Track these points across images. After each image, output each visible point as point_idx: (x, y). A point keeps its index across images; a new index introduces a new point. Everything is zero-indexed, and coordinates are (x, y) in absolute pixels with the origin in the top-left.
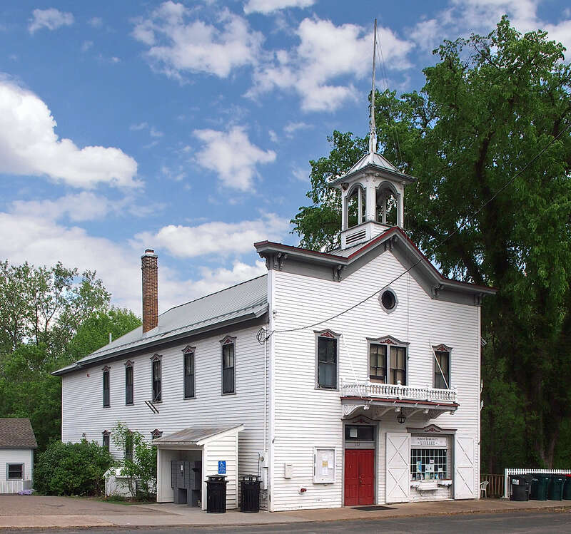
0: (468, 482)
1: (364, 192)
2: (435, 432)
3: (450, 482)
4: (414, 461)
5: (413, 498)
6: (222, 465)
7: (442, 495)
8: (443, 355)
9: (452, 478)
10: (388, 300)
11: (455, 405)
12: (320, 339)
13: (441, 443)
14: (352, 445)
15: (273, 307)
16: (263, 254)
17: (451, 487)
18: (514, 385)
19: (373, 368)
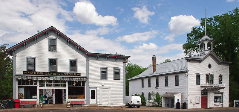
0: (226, 103)
1: (204, 44)
2: (219, 93)
4: (215, 99)
5: (215, 106)
6: (178, 100)
7: (220, 106)
8: (221, 76)
9: (223, 102)
10: (210, 66)
11: (224, 87)
12: (197, 75)
13: (220, 95)
14: (203, 96)
15: (188, 70)
17: (222, 104)
18: (237, 82)
19: (207, 80)
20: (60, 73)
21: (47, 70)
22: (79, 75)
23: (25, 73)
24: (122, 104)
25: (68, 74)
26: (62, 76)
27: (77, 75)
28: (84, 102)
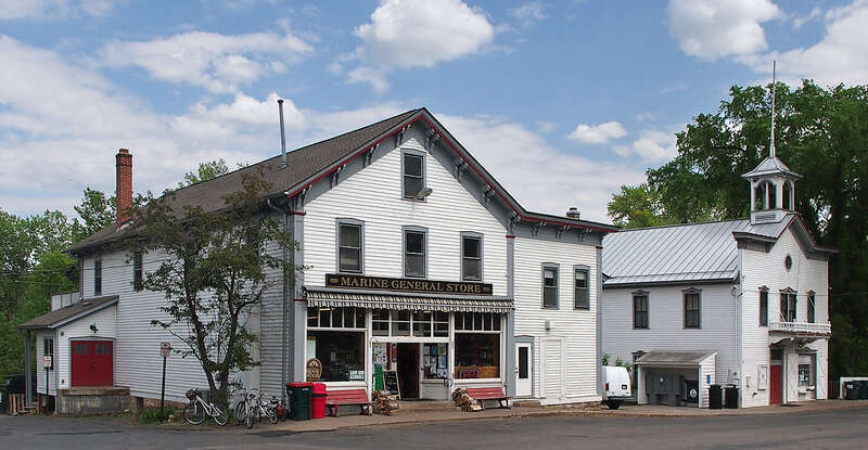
0: (823, 388)
2: (808, 352)
3: (813, 388)
4: (799, 373)
5: (799, 399)
6: (708, 378)
7: (809, 397)
8: (811, 297)
9: (815, 384)
10: (788, 262)
12: (761, 292)
13: (810, 360)
14: (774, 363)
15: (744, 274)
16: (736, 239)
17: (815, 391)
19: (782, 310)
20: (436, 282)
21: (396, 270)
22: (488, 289)
23: (332, 280)
24: (593, 396)
25: (459, 288)
26: (440, 292)
27: (483, 293)
28: (500, 389)
